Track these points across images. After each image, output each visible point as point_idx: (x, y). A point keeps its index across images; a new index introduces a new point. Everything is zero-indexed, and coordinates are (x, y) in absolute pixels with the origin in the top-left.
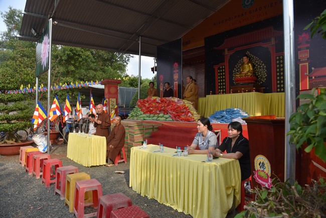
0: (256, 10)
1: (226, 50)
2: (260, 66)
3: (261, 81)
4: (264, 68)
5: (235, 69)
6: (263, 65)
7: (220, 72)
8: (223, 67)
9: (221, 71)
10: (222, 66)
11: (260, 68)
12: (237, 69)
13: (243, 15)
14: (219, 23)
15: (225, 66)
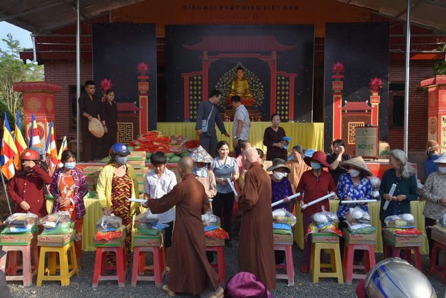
0: (253, 8)
1: (205, 54)
2: (256, 84)
3: (256, 104)
4: (260, 88)
5: (219, 83)
6: (260, 84)
7: (193, 85)
8: (200, 78)
9: (195, 83)
10: (197, 76)
11: (256, 88)
12: (223, 84)
13: (232, 8)
14: (193, 8)
15: (201, 76)
